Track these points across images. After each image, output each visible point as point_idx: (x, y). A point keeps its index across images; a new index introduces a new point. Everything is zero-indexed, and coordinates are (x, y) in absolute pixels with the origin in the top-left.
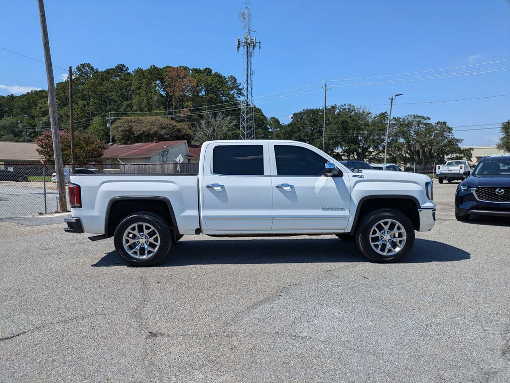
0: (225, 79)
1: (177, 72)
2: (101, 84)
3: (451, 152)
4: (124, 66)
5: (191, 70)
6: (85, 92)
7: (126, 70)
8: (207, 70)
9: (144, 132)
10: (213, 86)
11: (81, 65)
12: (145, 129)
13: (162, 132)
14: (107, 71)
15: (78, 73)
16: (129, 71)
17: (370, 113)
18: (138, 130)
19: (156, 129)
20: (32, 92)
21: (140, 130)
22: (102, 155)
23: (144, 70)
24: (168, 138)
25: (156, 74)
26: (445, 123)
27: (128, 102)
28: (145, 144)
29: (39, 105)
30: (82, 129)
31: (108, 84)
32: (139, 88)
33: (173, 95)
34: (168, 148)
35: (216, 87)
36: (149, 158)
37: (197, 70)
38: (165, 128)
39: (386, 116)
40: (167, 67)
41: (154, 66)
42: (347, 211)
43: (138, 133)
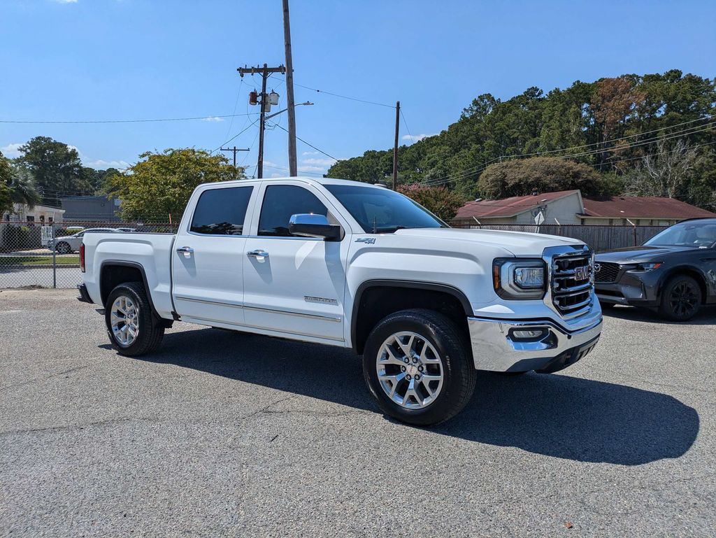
0: (709, 83)
1: (613, 85)
2: (501, 120)
4: (537, 89)
5: (642, 78)
6: (481, 133)
7: (540, 94)
8: (673, 74)
9: (520, 180)
10: (680, 97)
11: (479, 97)
12: (522, 177)
13: (547, 179)
14: (512, 102)
15: (475, 108)
16: (542, 96)
18: (513, 177)
19: (537, 176)
20: (423, 139)
21: (515, 178)
22: (456, 214)
23: (561, 90)
24: (556, 187)
25: (581, 93)
27: (535, 140)
28: (520, 198)
29: (428, 155)
30: (472, 181)
31: (510, 118)
32: (551, 118)
33: (604, 122)
34: (546, 203)
35: (684, 99)
36: (515, 217)
37: (652, 76)
38: (554, 173)
40: (601, 80)
41: (578, 81)
42: (341, 306)
43: (513, 182)
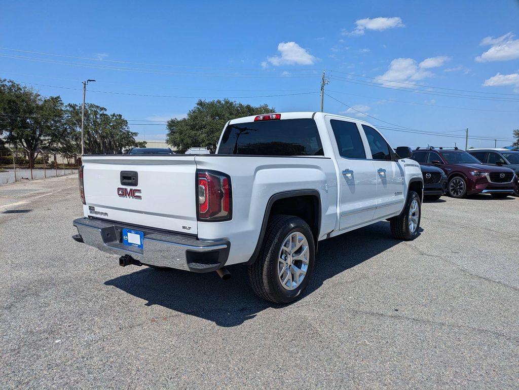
3: (127, 144)
17: (39, 95)
26: (120, 116)
39: (59, 101)
42: (403, 195)
